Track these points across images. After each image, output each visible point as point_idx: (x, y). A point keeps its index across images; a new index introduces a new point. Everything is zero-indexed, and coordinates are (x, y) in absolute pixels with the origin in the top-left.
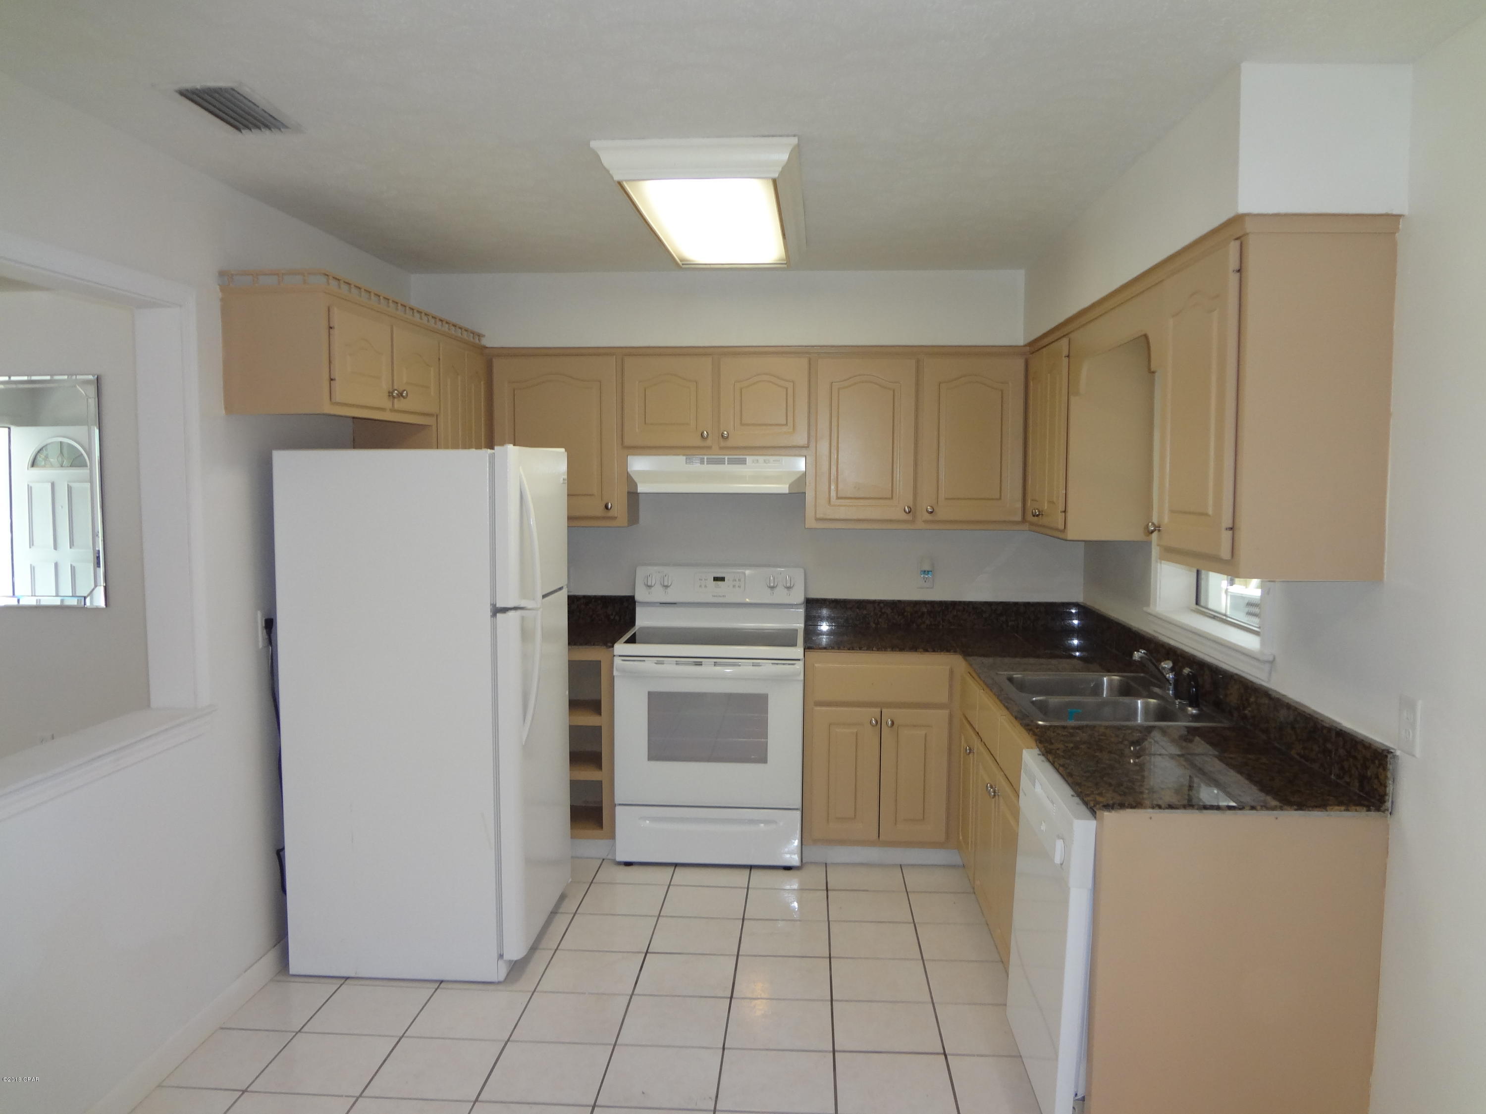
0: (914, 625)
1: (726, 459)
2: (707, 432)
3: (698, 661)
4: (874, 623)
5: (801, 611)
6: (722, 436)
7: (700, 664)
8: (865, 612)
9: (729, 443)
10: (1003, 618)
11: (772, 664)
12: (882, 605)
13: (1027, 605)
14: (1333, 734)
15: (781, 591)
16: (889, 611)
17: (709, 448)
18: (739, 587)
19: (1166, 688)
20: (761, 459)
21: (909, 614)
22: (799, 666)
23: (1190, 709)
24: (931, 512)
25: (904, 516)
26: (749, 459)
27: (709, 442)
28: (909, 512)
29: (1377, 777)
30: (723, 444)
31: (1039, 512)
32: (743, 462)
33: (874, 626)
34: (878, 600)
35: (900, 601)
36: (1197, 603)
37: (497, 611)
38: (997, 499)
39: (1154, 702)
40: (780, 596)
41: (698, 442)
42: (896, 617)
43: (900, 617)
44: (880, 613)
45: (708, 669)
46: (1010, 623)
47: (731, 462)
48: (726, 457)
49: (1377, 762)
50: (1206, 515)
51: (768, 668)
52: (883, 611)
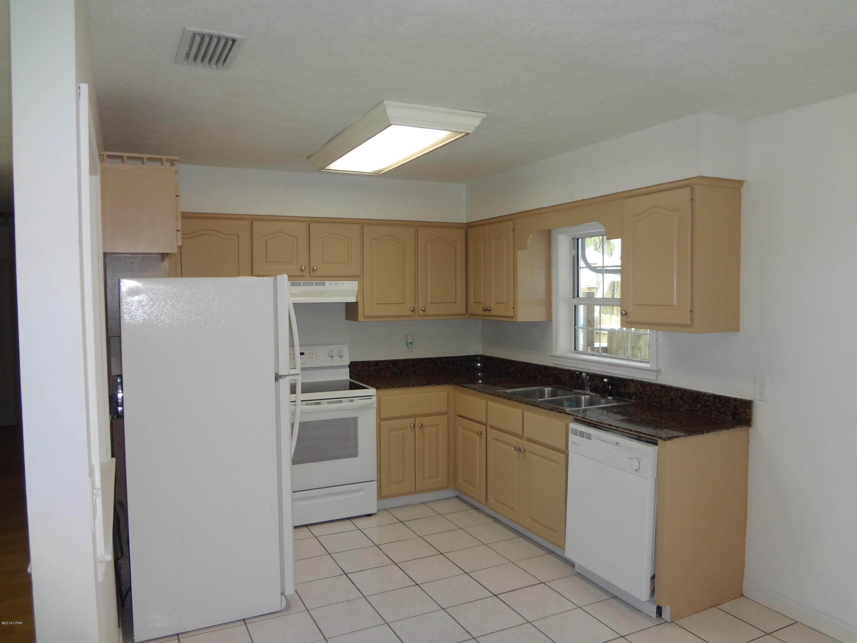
0: (404, 372)
1: (302, 283)
2: (305, 267)
3: (317, 402)
4: (384, 373)
5: (348, 370)
6: (313, 269)
7: (319, 403)
8: (379, 367)
9: (317, 273)
10: (446, 366)
11: (360, 399)
12: (387, 363)
13: (458, 357)
14: (712, 399)
15: (336, 358)
16: (391, 366)
17: (304, 276)
18: (313, 358)
19: (587, 390)
20: (334, 282)
21: (401, 367)
22: (374, 399)
23: (609, 397)
24: (424, 310)
25: (411, 313)
26: (327, 283)
27: (304, 273)
28: (413, 311)
29: (745, 412)
30: (312, 274)
31: (489, 308)
32: (324, 285)
33: (384, 375)
34: (386, 360)
35: (397, 360)
36: (575, 349)
37: (277, 377)
38: (454, 303)
39: (587, 397)
40: (337, 362)
41: (299, 273)
42: (395, 369)
43: (397, 369)
44: (386, 367)
45: (324, 406)
46: (450, 368)
47: (316, 284)
48: (314, 282)
49: (744, 406)
50: (674, 306)
51: (357, 402)
52: (388, 366)
